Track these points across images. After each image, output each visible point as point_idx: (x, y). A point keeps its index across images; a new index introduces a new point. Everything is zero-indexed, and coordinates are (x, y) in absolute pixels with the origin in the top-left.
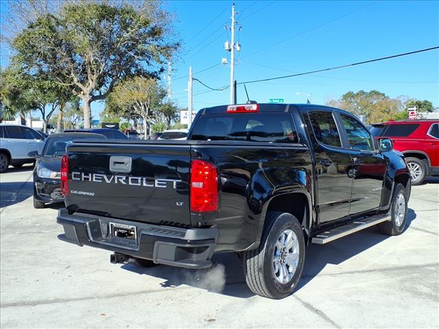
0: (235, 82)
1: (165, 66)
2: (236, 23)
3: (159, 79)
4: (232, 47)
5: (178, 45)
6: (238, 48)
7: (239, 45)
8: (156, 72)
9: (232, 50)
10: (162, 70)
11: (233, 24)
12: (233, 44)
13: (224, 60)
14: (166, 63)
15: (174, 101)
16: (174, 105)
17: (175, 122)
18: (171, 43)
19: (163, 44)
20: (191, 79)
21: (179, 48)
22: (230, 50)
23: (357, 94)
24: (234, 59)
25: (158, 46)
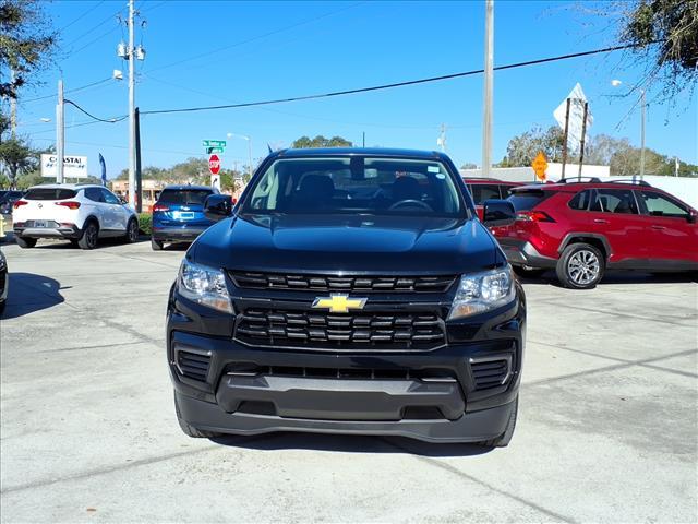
0: (137, 110)
1: (25, 76)
2: (137, 14)
3: (14, 96)
4: (130, 53)
5: (50, 40)
6: (141, 55)
7: (142, 51)
8: (8, 85)
9: (131, 58)
10: (19, 82)
11: (131, 16)
12: (131, 48)
13: (117, 73)
14: (28, 71)
15: (24, 138)
16: (23, 145)
17: (26, 172)
18: (38, 36)
19: (24, 37)
20: (61, 102)
21: (52, 46)
22: (127, 58)
23: (315, 141)
24: (134, 73)
25: (14, 40)
